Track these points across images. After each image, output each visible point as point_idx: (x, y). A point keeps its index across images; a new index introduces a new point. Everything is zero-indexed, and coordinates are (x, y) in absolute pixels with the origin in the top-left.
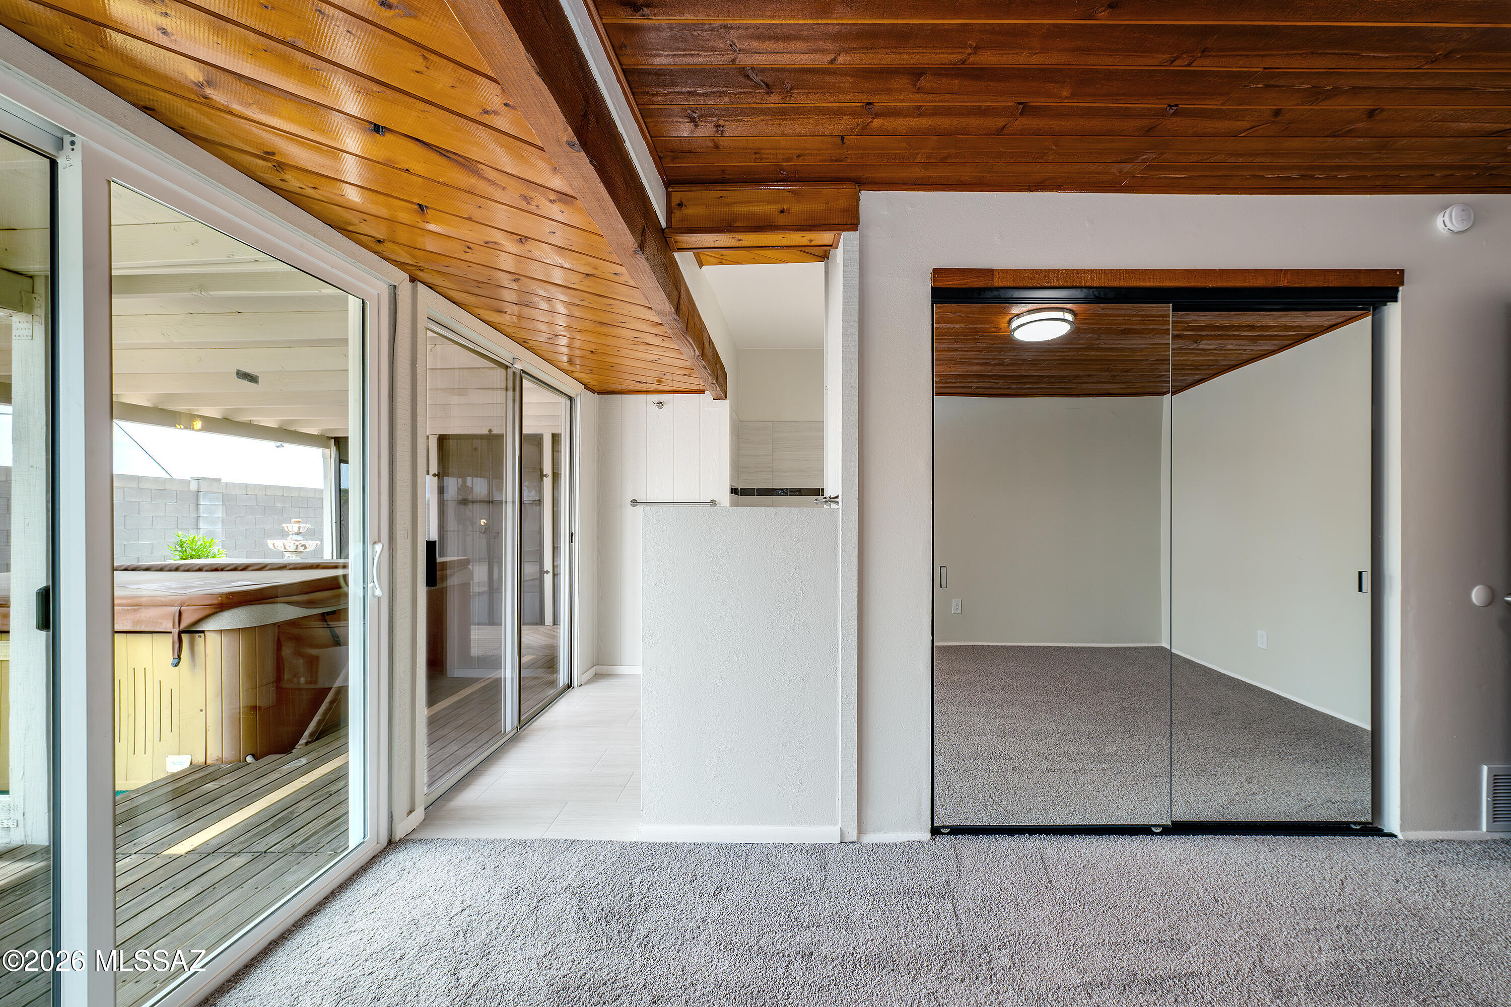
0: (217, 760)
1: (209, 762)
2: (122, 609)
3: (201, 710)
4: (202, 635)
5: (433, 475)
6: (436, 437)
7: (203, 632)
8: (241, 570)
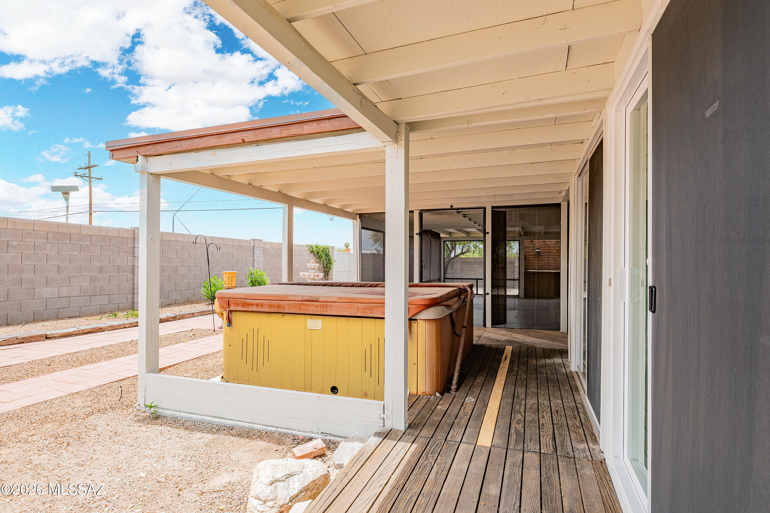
0: (423, 393)
1: (419, 393)
2: (376, 305)
3: (415, 364)
4: (416, 321)
5: (416, 234)
6: (418, 212)
7: (416, 320)
8: (375, 287)
